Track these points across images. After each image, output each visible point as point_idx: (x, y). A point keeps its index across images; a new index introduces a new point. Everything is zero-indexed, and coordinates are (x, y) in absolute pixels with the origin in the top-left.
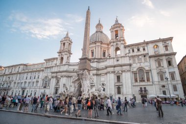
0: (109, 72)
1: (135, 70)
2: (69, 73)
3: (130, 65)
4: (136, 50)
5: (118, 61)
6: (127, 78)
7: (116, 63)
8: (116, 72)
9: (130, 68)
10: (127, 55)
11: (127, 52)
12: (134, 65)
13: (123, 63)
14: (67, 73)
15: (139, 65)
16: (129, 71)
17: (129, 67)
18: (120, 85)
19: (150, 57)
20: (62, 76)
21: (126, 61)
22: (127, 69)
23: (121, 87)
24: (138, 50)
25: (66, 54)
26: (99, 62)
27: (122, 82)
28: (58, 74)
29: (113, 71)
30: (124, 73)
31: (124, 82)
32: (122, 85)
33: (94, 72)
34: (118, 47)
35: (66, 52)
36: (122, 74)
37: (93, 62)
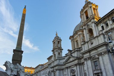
0: (86, 59)
2: (60, 67)
3: (106, 44)
6: (105, 63)
9: (107, 48)
10: (101, 33)
11: (100, 29)
14: (59, 67)
16: (105, 53)
17: (105, 47)
18: (98, 73)
20: (56, 70)
21: (101, 40)
22: (104, 50)
23: (100, 75)
25: (56, 51)
26: (80, 51)
27: (101, 69)
28: (54, 68)
29: (89, 56)
30: (100, 58)
31: (103, 68)
32: (101, 73)
33: (76, 62)
34: (90, 28)
35: (56, 49)
36: (98, 58)
37: (74, 52)
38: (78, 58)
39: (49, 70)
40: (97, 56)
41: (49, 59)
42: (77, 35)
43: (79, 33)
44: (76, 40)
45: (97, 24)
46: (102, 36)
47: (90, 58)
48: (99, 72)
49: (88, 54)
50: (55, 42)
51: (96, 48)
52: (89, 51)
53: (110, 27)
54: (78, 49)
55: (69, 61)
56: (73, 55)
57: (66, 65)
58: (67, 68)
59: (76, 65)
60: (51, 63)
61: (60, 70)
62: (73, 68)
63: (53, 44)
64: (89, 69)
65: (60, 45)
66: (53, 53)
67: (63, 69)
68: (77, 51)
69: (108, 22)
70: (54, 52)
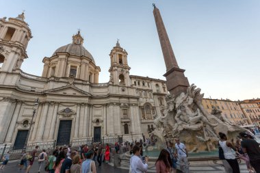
0: (112, 104)
1: (142, 105)
3: (138, 98)
4: (141, 83)
5: (123, 90)
6: (135, 114)
7: (121, 93)
8: (122, 104)
9: (138, 102)
10: (134, 86)
11: (133, 83)
12: (141, 99)
15: (145, 99)
17: (136, 100)
18: (127, 122)
19: (154, 94)
22: (135, 103)
23: (128, 124)
24: (144, 84)
27: (130, 119)
29: (118, 102)
30: (131, 107)
33: (86, 100)
34: (123, 74)
36: (129, 108)
37: (83, 84)
40: (127, 105)
42: (78, 60)
44: (73, 65)
46: (135, 90)
52: (120, 97)
55: (61, 93)
56: (79, 87)
57: (48, 97)
58: (50, 103)
62: (69, 108)
67: (22, 102)
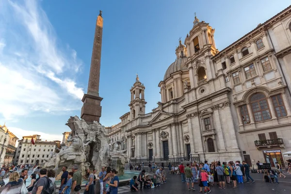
0: (190, 116)
1: (240, 98)
2: (143, 129)
3: (228, 91)
4: (238, 56)
5: (202, 91)
6: (224, 120)
8: (202, 112)
9: (229, 98)
10: (221, 73)
13: (213, 91)
14: (141, 129)
16: (225, 104)
17: (225, 96)
18: (211, 135)
19: (280, 55)
20: (136, 134)
21: (220, 85)
22: (223, 101)
23: (213, 137)
24: (245, 53)
25: (137, 105)
26: (177, 104)
27: (214, 130)
28: (132, 132)
29: (196, 111)
31: (218, 127)
32: (215, 135)
33: (171, 120)
34: (201, 66)
35: (137, 102)
36: (212, 113)
37: (168, 106)
38: (176, 115)
39: (122, 135)
40: (210, 110)
41: (123, 118)
42: (172, 80)
43: (175, 77)
44: (169, 88)
45: (215, 59)
46: (222, 79)
47: (198, 114)
48: (213, 133)
49: (195, 107)
50: (134, 92)
51: (209, 98)
52: (198, 103)
53: (237, 64)
54: (175, 102)
55: (158, 120)
56: (166, 110)
57: (153, 126)
58: (155, 130)
59: (170, 125)
60: (127, 124)
61: (142, 134)
62: (164, 131)
63: (130, 94)
64: (195, 131)
65: (143, 96)
66: (131, 109)
67: (146, 133)
68: (173, 104)
69: (235, 55)
70: (133, 107)
